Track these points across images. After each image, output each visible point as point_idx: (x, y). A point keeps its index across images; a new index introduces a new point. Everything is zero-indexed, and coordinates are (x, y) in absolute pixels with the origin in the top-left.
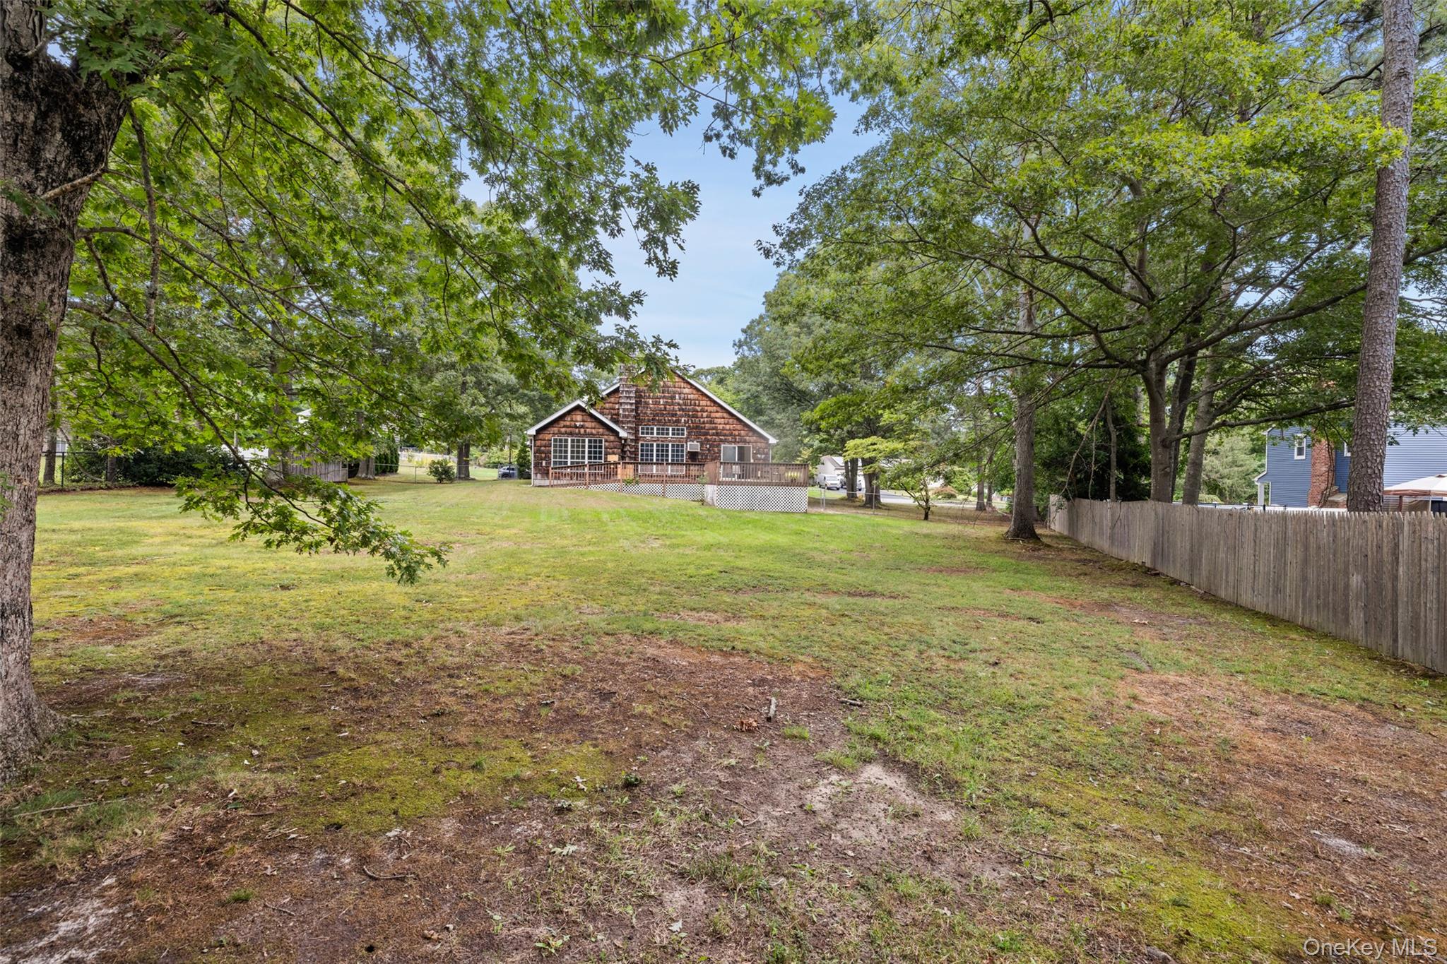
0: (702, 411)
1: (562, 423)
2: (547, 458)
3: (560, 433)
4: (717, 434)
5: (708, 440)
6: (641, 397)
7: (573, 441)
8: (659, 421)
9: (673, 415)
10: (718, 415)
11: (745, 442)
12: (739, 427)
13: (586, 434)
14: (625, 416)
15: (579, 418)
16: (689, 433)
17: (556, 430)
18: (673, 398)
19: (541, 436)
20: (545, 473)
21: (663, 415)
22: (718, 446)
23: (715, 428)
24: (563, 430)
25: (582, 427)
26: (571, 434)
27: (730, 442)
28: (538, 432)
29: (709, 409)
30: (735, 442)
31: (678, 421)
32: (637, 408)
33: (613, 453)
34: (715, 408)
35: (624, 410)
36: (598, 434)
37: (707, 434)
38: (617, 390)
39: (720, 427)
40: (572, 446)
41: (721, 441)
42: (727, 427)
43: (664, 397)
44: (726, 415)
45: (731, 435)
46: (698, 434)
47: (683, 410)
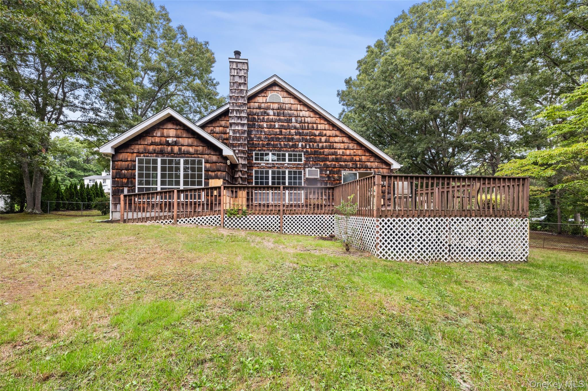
0: (321, 135)
1: (149, 140)
2: (130, 185)
3: (146, 152)
4: (337, 160)
5: (327, 167)
6: (254, 120)
7: (163, 162)
8: (274, 146)
9: (289, 140)
10: (337, 139)
11: (366, 168)
12: (360, 152)
13: (181, 154)
14: (235, 138)
15: (172, 132)
16: (307, 160)
17: (141, 148)
18: (289, 121)
19: (122, 156)
21: (278, 139)
22: (339, 172)
23: (335, 154)
24: (151, 148)
25: (176, 144)
26: (162, 153)
27: (351, 169)
28: (119, 149)
29: (328, 133)
30: (356, 168)
31: (295, 146)
32: (249, 133)
33: (217, 177)
34: (334, 132)
35: (234, 131)
36: (196, 153)
37: (325, 160)
38: (226, 113)
39: (340, 152)
40: (163, 169)
41: (341, 167)
42: (348, 152)
43: (280, 121)
44: (345, 140)
45: (351, 160)
46: (317, 161)
47: (300, 134)
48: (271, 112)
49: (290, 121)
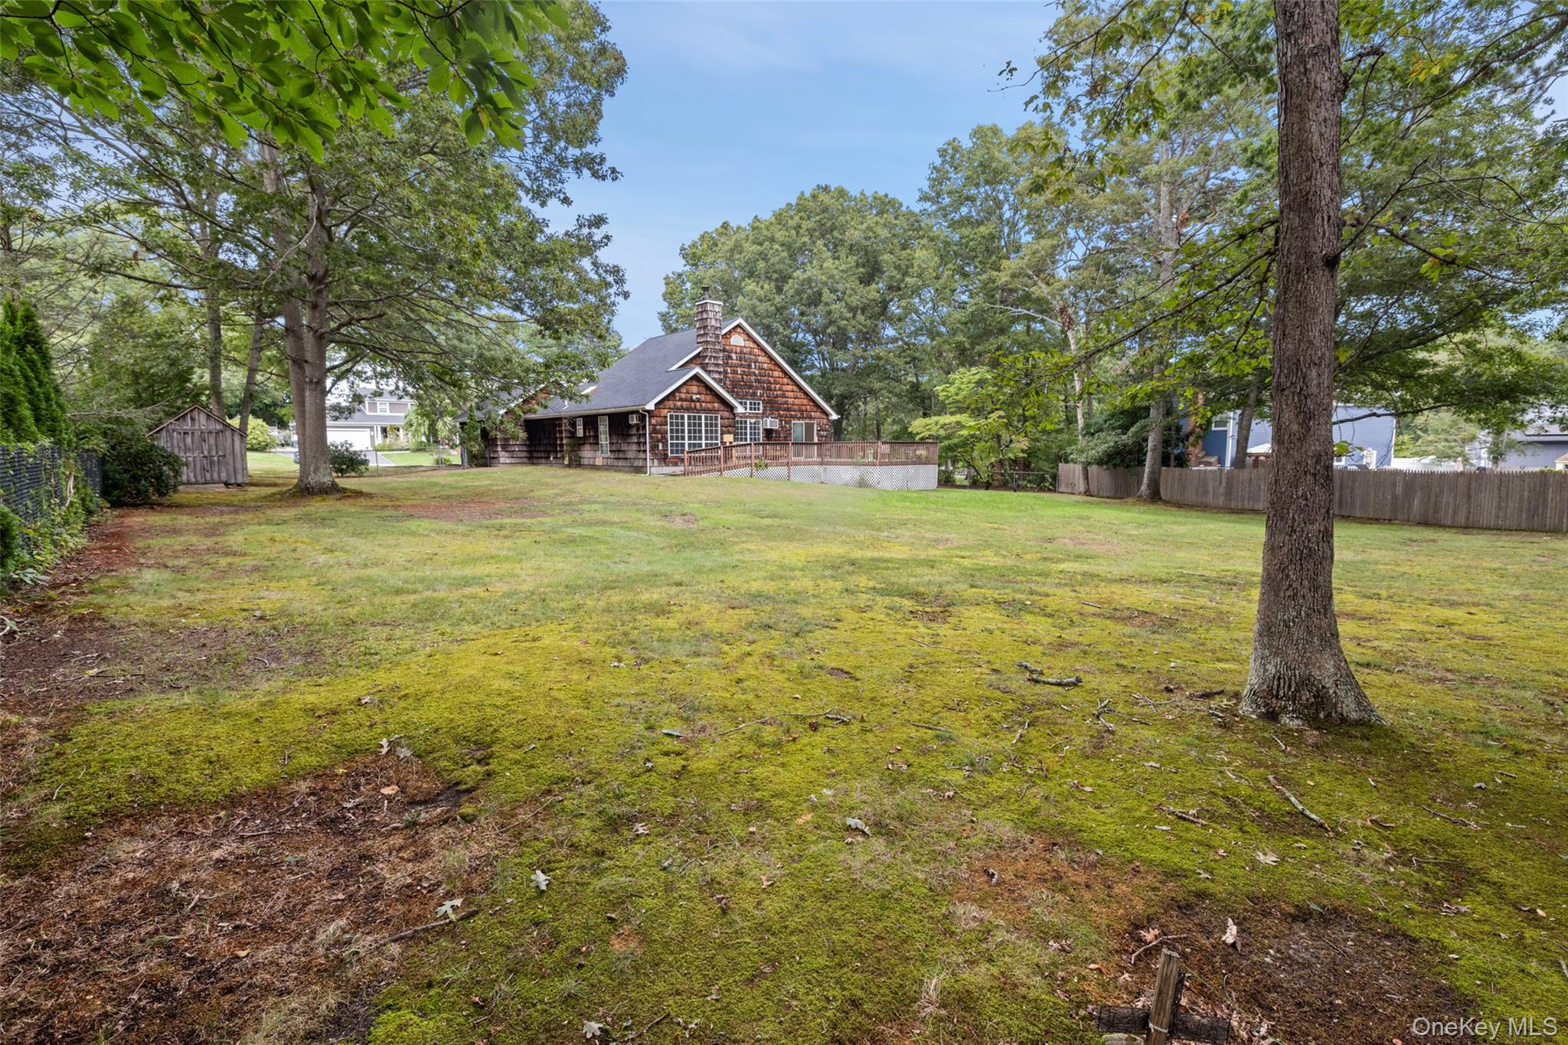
0: (776, 383)
1: (678, 395)
2: (664, 440)
3: (677, 409)
4: (788, 410)
5: (781, 416)
7: (689, 418)
8: (738, 393)
9: (750, 387)
10: (789, 388)
11: (811, 418)
12: (806, 402)
13: (702, 410)
15: (698, 390)
16: (765, 408)
17: (673, 404)
19: (657, 412)
20: (664, 459)
21: (742, 386)
22: (789, 422)
23: (787, 403)
25: (699, 400)
26: (688, 410)
27: (799, 419)
28: (656, 406)
29: (781, 381)
30: (803, 418)
31: (754, 395)
33: (728, 432)
34: (787, 380)
36: (714, 409)
37: (779, 409)
39: (791, 401)
40: (690, 425)
41: (792, 417)
42: (797, 401)
43: (741, 366)
44: (795, 388)
45: (800, 411)
46: (772, 409)
47: (758, 381)
48: (734, 356)
49: (749, 366)
